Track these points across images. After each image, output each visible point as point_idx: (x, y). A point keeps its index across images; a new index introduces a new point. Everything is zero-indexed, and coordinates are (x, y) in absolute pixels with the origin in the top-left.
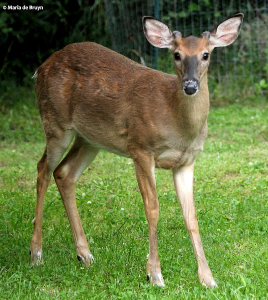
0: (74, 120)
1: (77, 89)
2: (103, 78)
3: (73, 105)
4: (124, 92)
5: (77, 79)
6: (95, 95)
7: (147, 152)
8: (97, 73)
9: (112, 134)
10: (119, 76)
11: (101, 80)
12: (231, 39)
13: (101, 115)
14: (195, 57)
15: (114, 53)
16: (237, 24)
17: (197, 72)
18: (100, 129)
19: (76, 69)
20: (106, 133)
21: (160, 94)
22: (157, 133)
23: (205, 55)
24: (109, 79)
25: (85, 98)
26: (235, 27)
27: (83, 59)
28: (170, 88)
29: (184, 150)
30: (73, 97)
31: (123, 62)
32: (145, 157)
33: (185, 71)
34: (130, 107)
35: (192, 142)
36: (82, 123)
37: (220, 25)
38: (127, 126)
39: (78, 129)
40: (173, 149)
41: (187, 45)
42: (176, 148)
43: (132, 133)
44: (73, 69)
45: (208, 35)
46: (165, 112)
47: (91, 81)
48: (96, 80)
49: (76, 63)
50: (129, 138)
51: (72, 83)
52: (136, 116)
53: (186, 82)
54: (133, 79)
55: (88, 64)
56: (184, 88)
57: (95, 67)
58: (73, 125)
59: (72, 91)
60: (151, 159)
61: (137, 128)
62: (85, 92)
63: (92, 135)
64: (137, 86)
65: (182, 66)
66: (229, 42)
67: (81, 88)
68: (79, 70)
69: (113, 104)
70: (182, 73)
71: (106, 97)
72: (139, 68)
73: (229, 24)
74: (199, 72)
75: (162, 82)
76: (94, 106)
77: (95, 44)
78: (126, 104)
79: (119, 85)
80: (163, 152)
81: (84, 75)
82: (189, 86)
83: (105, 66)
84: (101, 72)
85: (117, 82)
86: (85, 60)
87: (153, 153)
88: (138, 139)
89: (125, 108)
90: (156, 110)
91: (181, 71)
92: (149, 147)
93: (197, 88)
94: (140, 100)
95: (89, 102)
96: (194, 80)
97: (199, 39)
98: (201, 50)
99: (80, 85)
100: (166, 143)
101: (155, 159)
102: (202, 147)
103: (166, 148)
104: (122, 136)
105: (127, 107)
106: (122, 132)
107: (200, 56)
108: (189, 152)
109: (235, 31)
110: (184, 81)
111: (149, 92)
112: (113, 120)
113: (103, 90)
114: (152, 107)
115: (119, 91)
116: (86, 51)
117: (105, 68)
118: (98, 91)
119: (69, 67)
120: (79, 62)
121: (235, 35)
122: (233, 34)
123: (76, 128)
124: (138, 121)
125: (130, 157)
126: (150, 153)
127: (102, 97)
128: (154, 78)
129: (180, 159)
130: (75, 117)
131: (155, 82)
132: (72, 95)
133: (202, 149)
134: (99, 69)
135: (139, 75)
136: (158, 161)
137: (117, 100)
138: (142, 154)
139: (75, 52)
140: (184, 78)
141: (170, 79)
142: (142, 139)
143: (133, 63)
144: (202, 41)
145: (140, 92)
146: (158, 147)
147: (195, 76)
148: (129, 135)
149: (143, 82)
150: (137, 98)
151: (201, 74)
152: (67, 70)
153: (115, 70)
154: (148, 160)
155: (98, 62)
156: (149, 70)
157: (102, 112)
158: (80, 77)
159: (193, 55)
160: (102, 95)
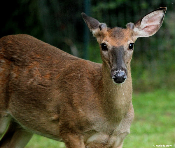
0: (10, 107)
1: (13, 79)
2: (36, 68)
3: (9, 94)
4: (55, 81)
5: (12, 69)
6: (29, 84)
7: (77, 136)
8: (31, 64)
9: (44, 119)
10: (51, 66)
11: (35, 71)
12: (154, 30)
13: (34, 102)
14: (122, 47)
15: (47, 45)
16: (160, 17)
17: (124, 61)
18: (34, 116)
19: (12, 60)
20: (39, 119)
21: (87, 81)
22: (85, 118)
23: (131, 45)
24: (41, 69)
25: (19, 87)
26: (158, 19)
27: (18, 51)
28: (96, 76)
29: (111, 133)
30: (8, 87)
31: (55, 53)
32: (75, 140)
33: (113, 61)
34: (61, 94)
35: (118, 125)
36: (17, 110)
37: (145, 17)
38: (59, 112)
39: (14, 115)
40: (101, 133)
41: (113, 36)
42: (103, 132)
43: (63, 119)
44: (9, 60)
45: (132, 26)
46: (92, 97)
47: (25, 71)
48: (30, 71)
49: (11, 55)
50: (60, 123)
51: (8, 73)
52: (66, 102)
53: (115, 72)
54: (63, 69)
55: (23, 55)
56: (114, 77)
57: (29, 58)
58: (9, 112)
59: (7, 81)
60: (81, 143)
61: (67, 114)
62: (20, 81)
63: (26, 122)
64: (67, 74)
65: (109, 56)
66: (152, 33)
67: (16, 78)
68: (14, 61)
69: (45, 92)
70: (109, 63)
71: (38, 86)
72: (70, 58)
73: (153, 16)
74: (126, 62)
75: (89, 70)
76: (28, 94)
77: (29, 37)
78: (57, 91)
79: (51, 74)
80: (91, 136)
81: (19, 66)
82: (119, 75)
83: (39, 57)
84: (34, 63)
85: (48, 72)
86: (20, 51)
87: (83, 137)
88: (68, 124)
89: (57, 95)
90: (84, 97)
91: (108, 60)
92: (79, 131)
93: (125, 77)
94: (69, 87)
95: (23, 91)
96: (123, 69)
97: (123, 31)
98: (127, 40)
99: (15, 75)
100: (94, 128)
101: (85, 143)
102: (129, 130)
103: (94, 132)
104: (54, 121)
105: (58, 94)
106: (54, 117)
107: (126, 46)
108: (116, 135)
109: (157, 23)
110: (113, 71)
111: (77, 80)
112: (45, 107)
113: (36, 79)
114: (81, 94)
115: (50, 79)
116: (21, 44)
117: (38, 58)
118: (32, 80)
119: (5, 58)
120: (14, 53)
121: (157, 26)
122: (155, 25)
123: (12, 115)
124: (69, 107)
125: (62, 141)
126: (79, 137)
127: (35, 85)
128: (82, 66)
129: (108, 141)
130: (10, 105)
131: (83, 70)
132: (7, 84)
133: (129, 132)
134: (33, 60)
135: (69, 64)
136: (88, 144)
137: (48, 89)
138: (73, 138)
139: (11, 44)
140: (113, 68)
141: (96, 67)
142: (72, 124)
143: (64, 53)
144: (126, 32)
145: (69, 80)
146: (86, 131)
147: (123, 66)
148: (60, 120)
149: (72, 70)
150: (67, 85)
151: (127, 63)
152: (3, 61)
153: (47, 61)
154: (79, 144)
155: (32, 53)
156: (78, 59)
157: (35, 100)
158: (15, 67)
159: (120, 45)
160: (35, 84)
